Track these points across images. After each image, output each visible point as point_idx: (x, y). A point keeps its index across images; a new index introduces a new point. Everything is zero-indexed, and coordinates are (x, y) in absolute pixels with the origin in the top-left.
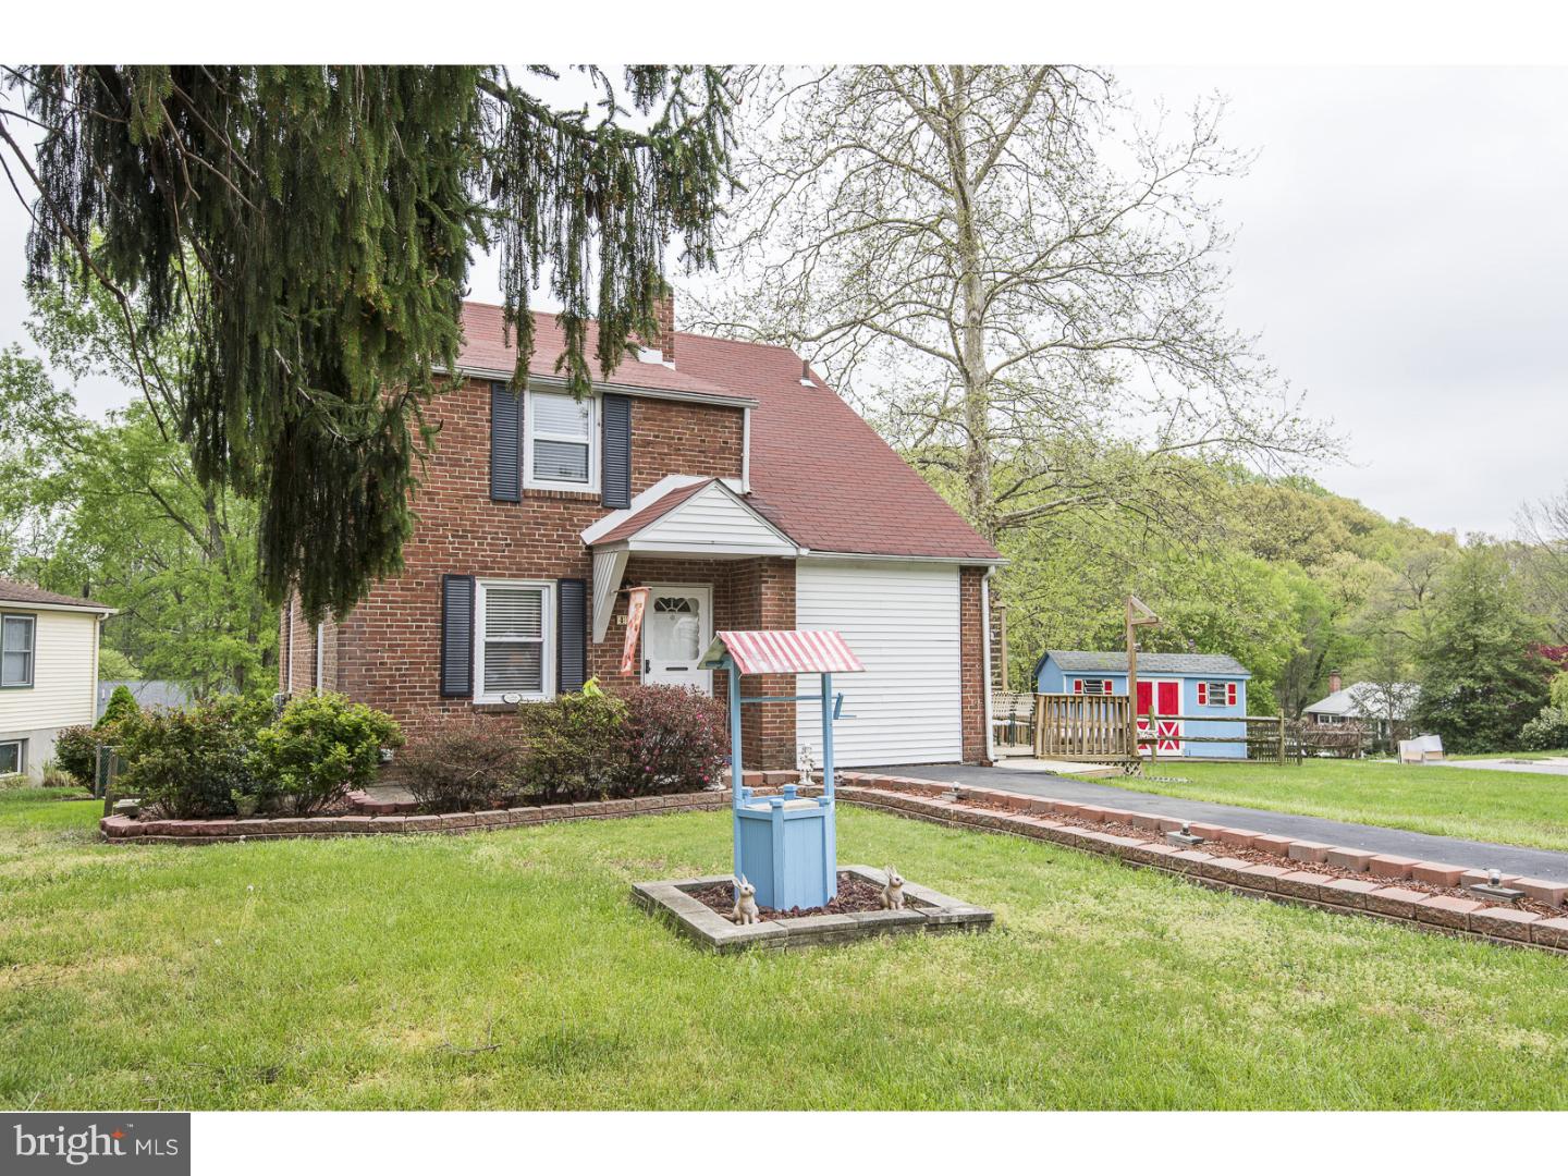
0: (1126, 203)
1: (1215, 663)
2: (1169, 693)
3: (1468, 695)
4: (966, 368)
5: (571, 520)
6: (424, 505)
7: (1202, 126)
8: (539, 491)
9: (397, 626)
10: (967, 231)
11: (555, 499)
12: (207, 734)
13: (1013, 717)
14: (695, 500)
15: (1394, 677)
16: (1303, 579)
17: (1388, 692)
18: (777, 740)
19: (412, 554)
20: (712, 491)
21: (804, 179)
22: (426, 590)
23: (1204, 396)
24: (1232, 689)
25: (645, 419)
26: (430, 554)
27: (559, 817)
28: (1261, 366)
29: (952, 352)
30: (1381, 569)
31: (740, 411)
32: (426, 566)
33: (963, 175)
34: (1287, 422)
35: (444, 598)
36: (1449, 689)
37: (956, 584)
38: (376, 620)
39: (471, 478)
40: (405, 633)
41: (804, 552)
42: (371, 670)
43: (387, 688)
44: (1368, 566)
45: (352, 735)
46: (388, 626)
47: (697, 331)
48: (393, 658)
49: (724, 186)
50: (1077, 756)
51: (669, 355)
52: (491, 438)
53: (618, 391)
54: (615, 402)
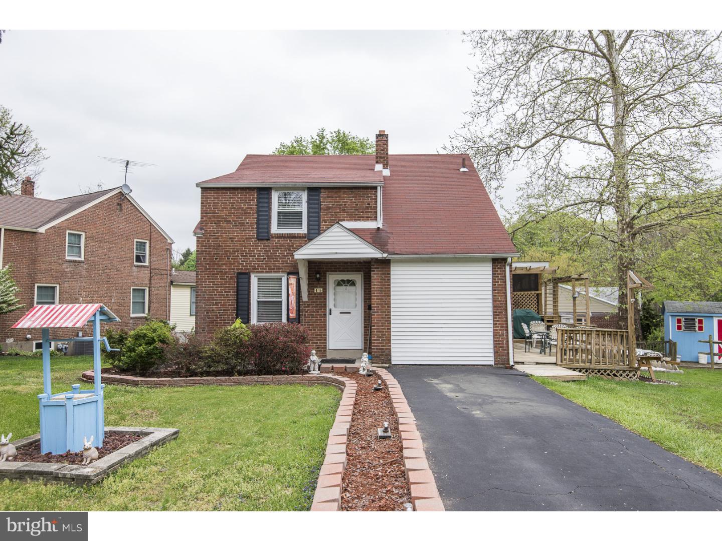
5: (293, 246)
6: (229, 243)
8: (277, 234)
9: (219, 295)
11: (285, 237)
14: (327, 233)
18: (380, 349)
19: (224, 264)
20: (336, 229)
22: (230, 279)
25: (328, 197)
26: (232, 264)
31: (376, 188)
32: (230, 269)
35: (238, 282)
37: (490, 268)
38: (210, 292)
39: (248, 231)
40: (222, 297)
41: (388, 255)
42: (208, 313)
43: (215, 320)
46: (215, 295)
48: (217, 308)
51: (385, 167)
52: (258, 212)
53: (314, 185)
54: (314, 191)
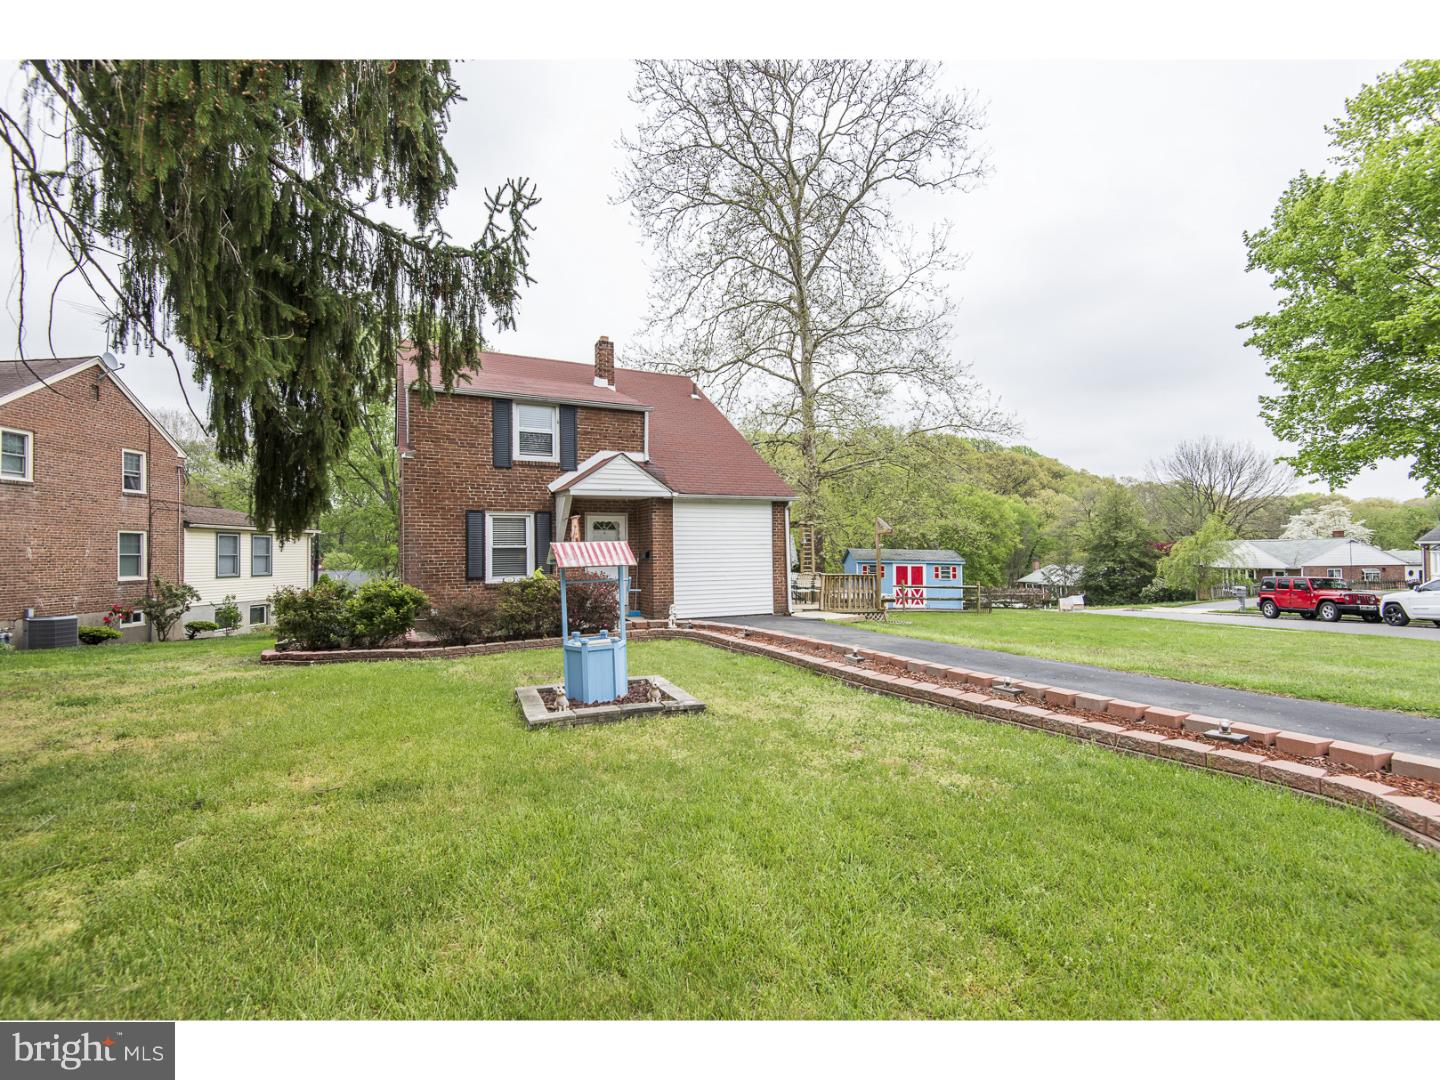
0: (893, 288)
1: (943, 555)
2: (918, 572)
3: (1111, 572)
4: (802, 387)
5: (542, 477)
6: (454, 470)
7: (937, 240)
8: (521, 461)
9: (439, 540)
10: (802, 303)
11: (531, 466)
12: (323, 602)
13: (813, 587)
14: (609, 466)
15: (1067, 562)
16: (1022, 506)
17: (1063, 569)
18: (662, 602)
19: (447, 498)
20: (620, 461)
21: (708, 278)
22: (456, 519)
23: (940, 399)
24: (954, 570)
25: (586, 419)
26: (458, 498)
27: (515, 648)
28: (973, 382)
29: (793, 377)
30: (1068, 499)
31: (642, 414)
32: (455, 505)
33: (800, 275)
34: (990, 415)
35: (467, 523)
36: (1099, 568)
37: (770, 512)
38: (426, 537)
39: (481, 454)
40: (444, 543)
41: (675, 494)
43: (434, 575)
44: (1062, 497)
45: (399, 603)
46: (434, 540)
47: (646, 368)
48: (437, 558)
49: (521, 280)
50: (845, 610)
51: (611, 382)
52: (493, 431)
53: (568, 403)
54: (568, 410)
